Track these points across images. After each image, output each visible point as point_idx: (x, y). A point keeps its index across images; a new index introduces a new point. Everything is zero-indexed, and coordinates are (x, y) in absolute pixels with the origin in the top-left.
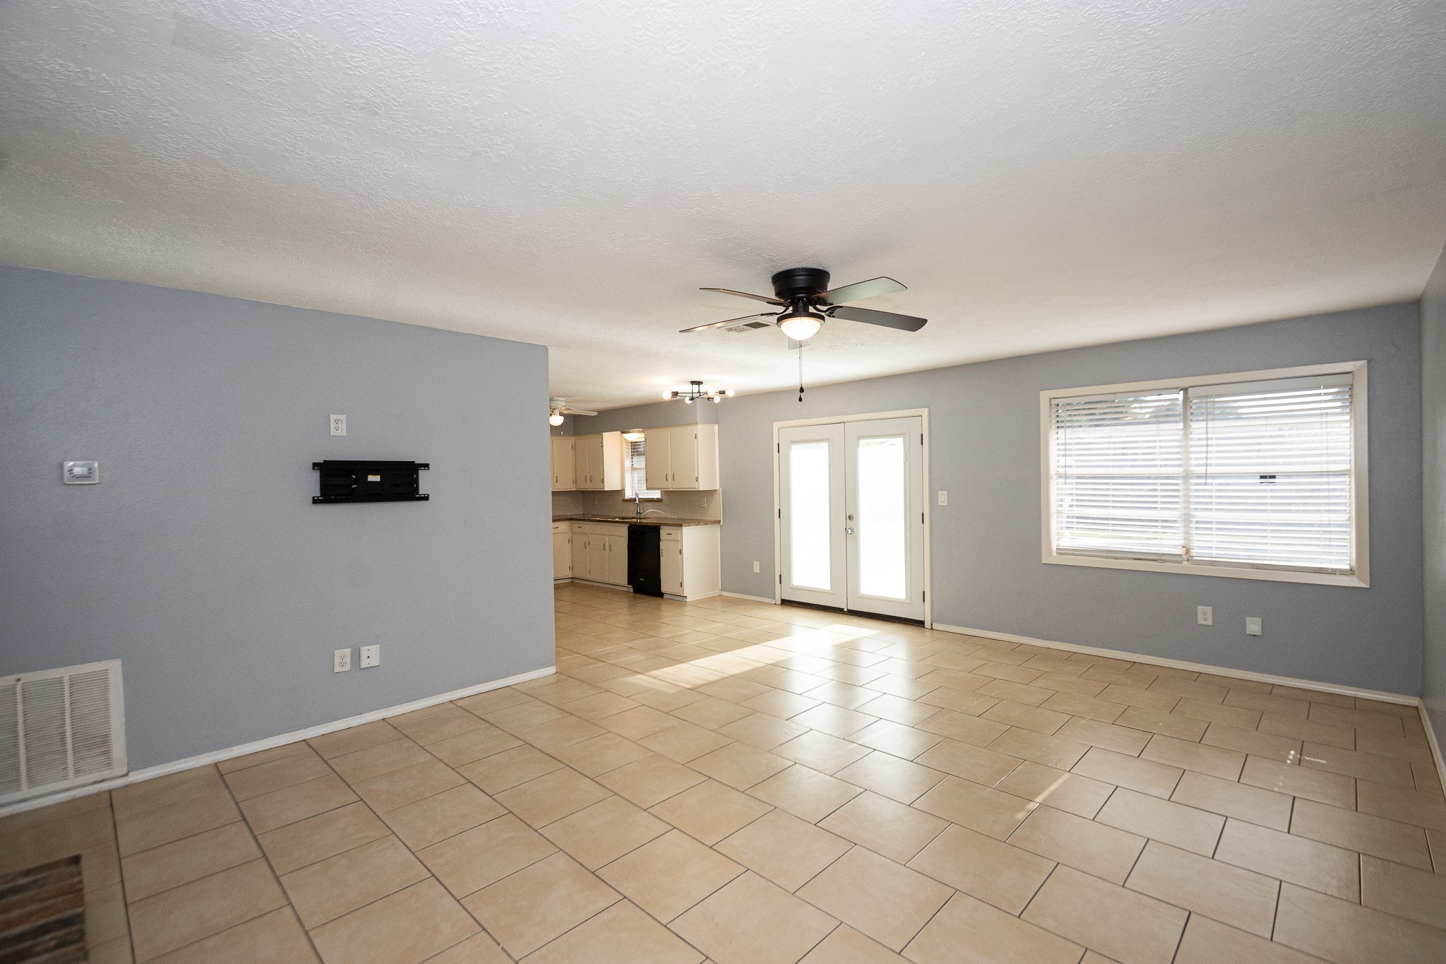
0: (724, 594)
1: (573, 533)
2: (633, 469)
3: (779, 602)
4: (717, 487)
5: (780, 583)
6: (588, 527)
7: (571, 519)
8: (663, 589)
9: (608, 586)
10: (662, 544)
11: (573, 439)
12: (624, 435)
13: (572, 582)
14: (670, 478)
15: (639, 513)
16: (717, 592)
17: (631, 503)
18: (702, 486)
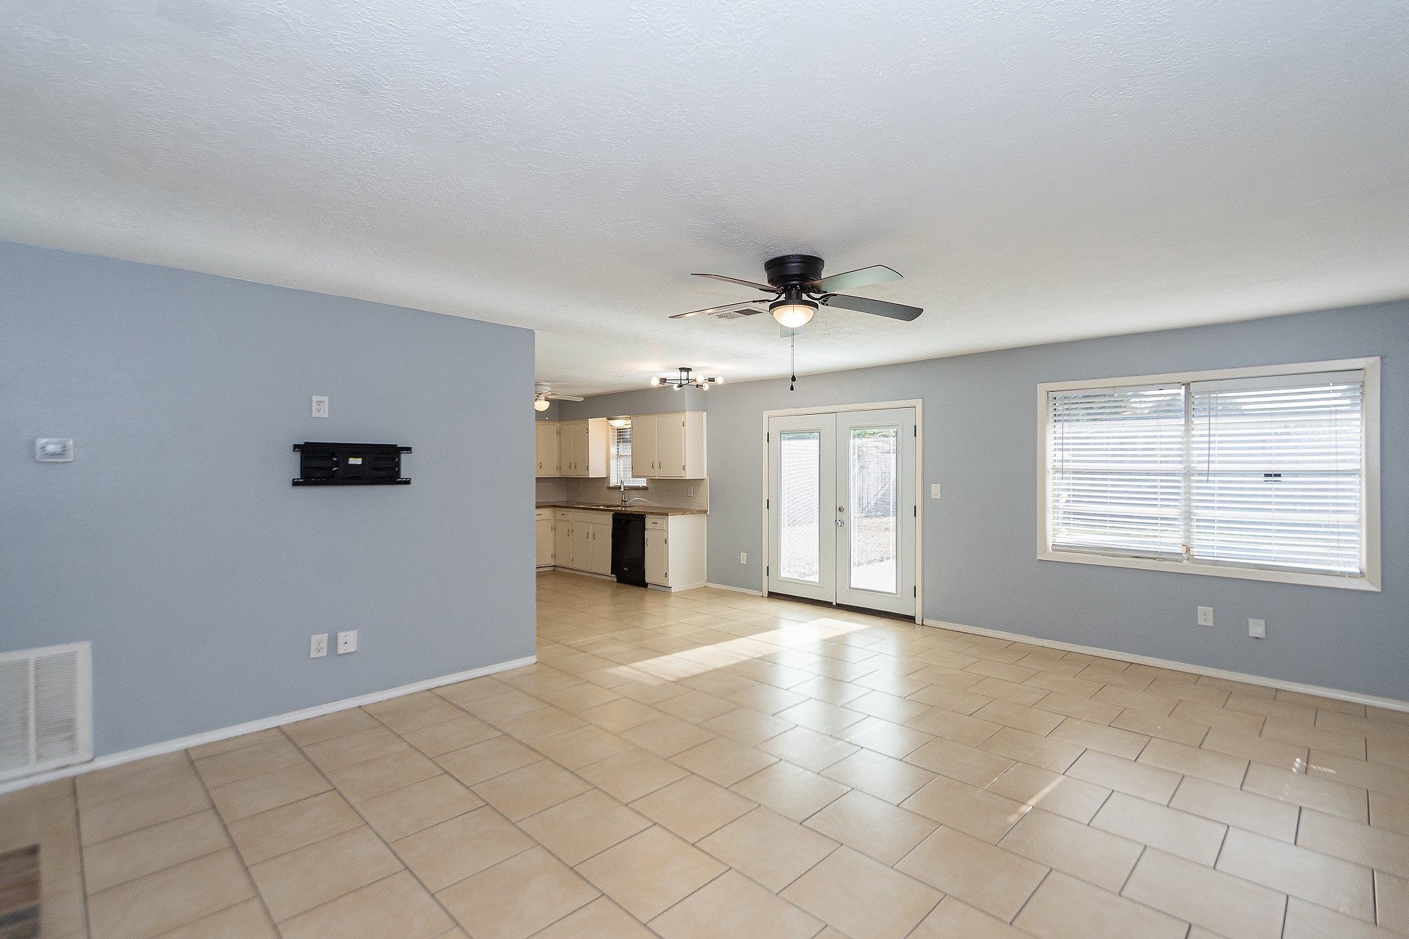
0: (710, 585)
1: (556, 520)
2: (619, 456)
3: (766, 595)
4: (705, 476)
5: (768, 574)
6: (572, 515)
7: (554, 506)
8: (647, 580)
9: (591, 575)
10: (647, 533)
11: (558, 425)
12: (609, 421)
13: (554, 570)
14: (656, 466)
15: (625, 501)
16: (702, 584)
17: (617, 491)
18: (689, 475)
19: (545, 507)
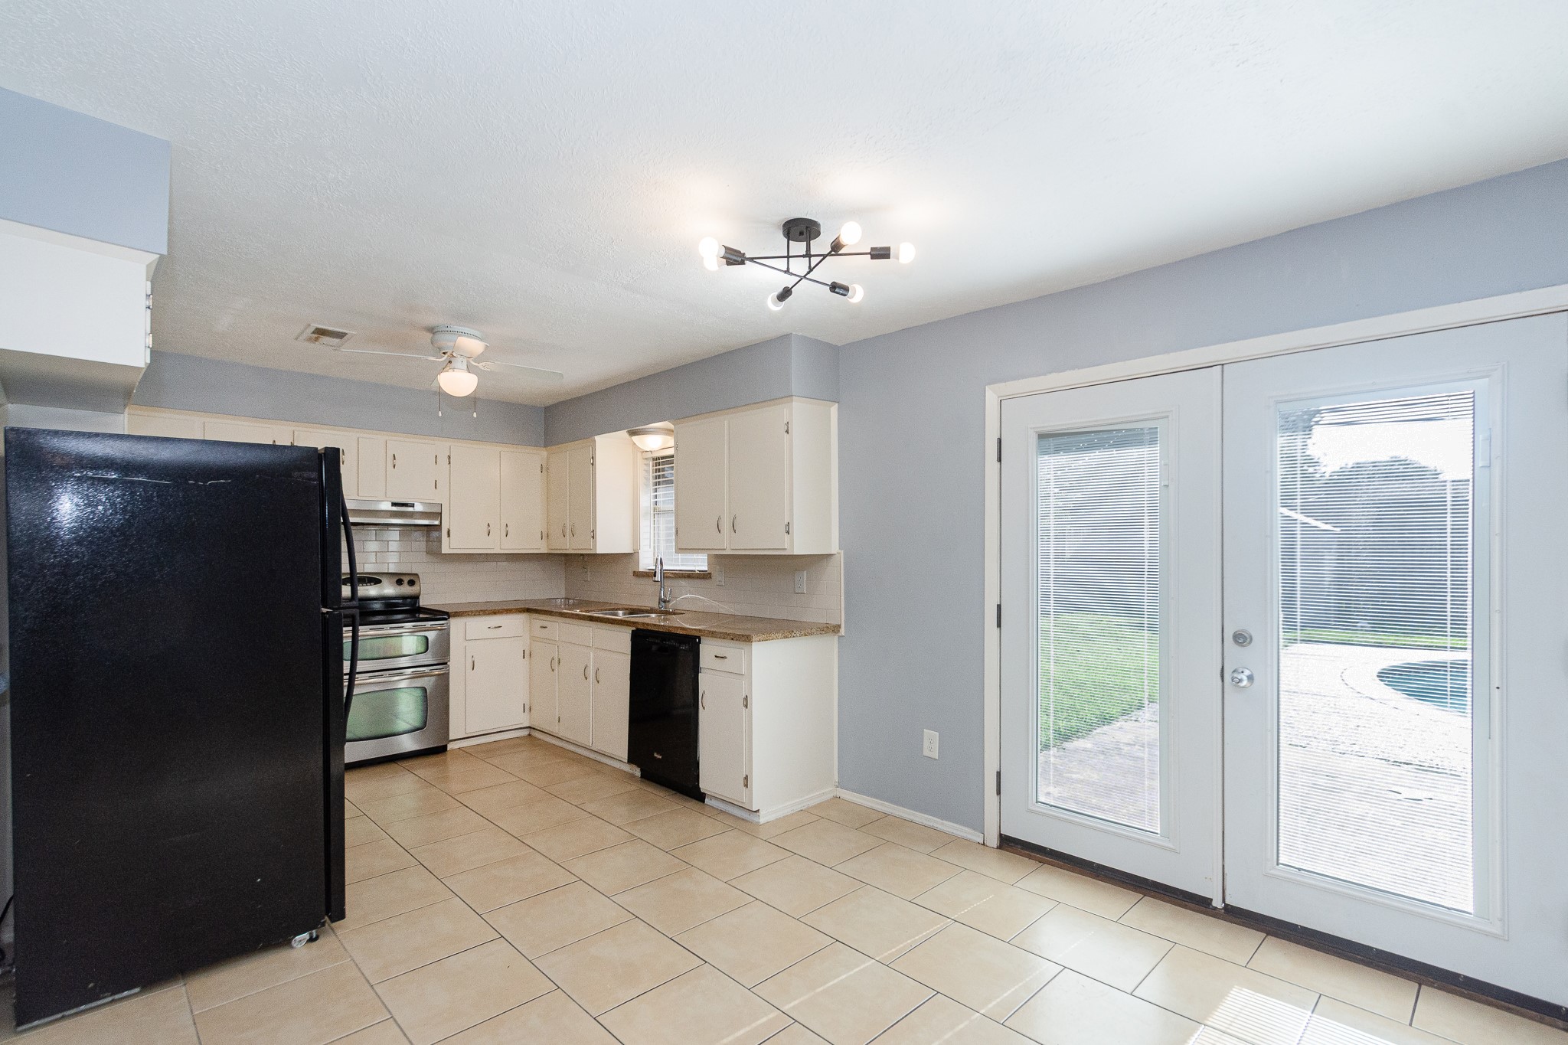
0: (847, 795)
1: (533, 638)
2: (657, 512)
3: (994, 842)
4: (834, 548)
5: (999, 792)
6: (558, 628)
7: (528, 610)
8: (704, 786)
9: (593, 756)
10: (704, 679)
11: (544, 453)
12: (635, 438)
13: (529, 735)
14: (726, 526)
15: (665, 602)
16: (828, 792)
17: (649, 581)
18: (800, 545)
19: (508, 611)
